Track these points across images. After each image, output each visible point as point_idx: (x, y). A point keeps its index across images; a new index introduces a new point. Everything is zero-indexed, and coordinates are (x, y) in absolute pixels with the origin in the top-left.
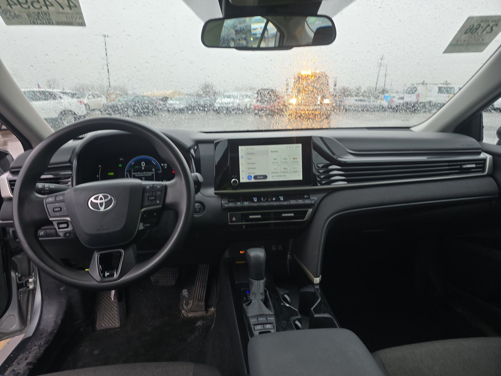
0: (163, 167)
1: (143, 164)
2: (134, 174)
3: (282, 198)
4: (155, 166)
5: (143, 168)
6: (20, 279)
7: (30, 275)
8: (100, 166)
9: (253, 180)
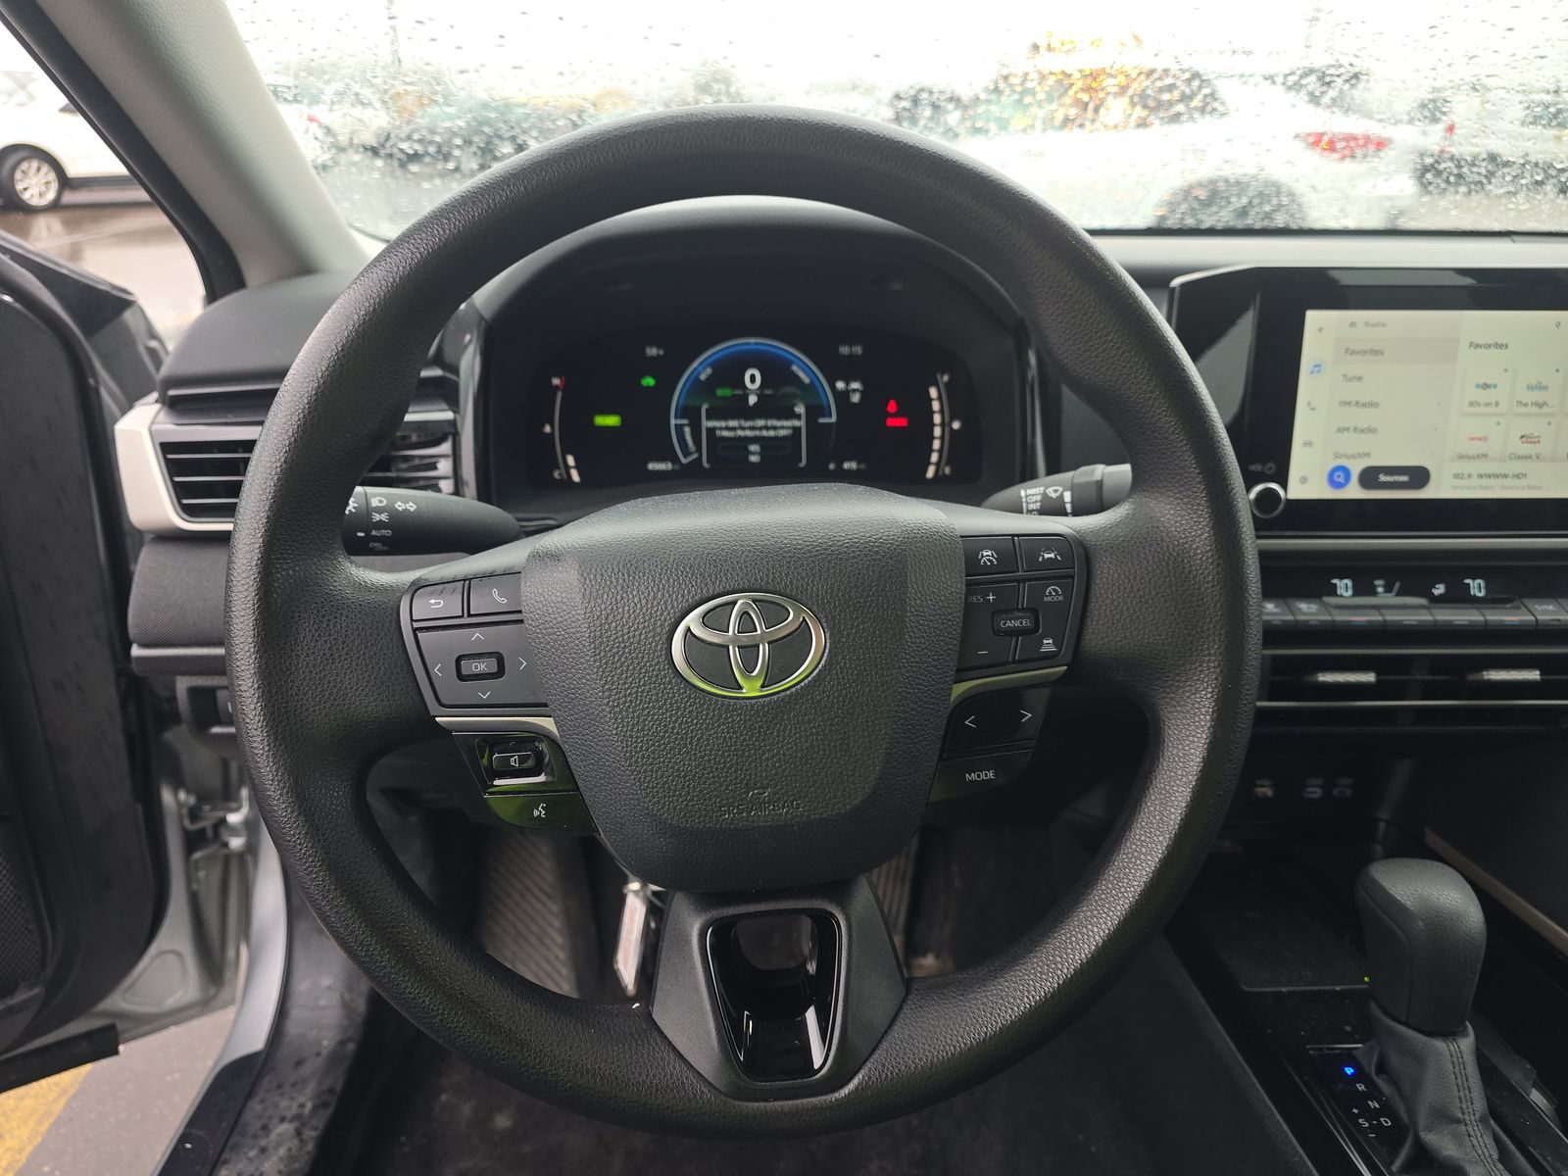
0: (842, 397)
1: (753, 379)
2: (711, 424)
3: (1477, 587)
4: (809, 391)
5: (753, 400)
6: (194, 814)
7: (227, 797)
8: (556, 381)
9: (1354, 491)
